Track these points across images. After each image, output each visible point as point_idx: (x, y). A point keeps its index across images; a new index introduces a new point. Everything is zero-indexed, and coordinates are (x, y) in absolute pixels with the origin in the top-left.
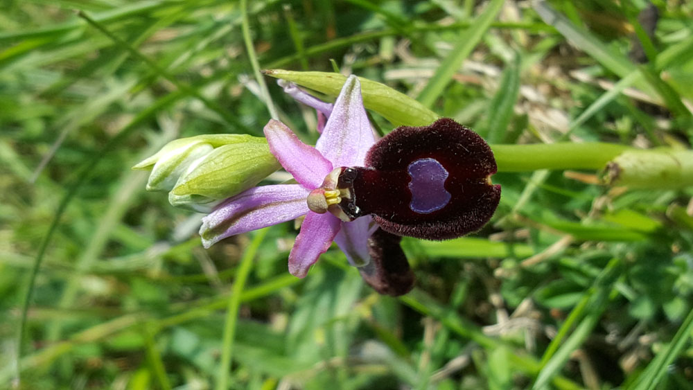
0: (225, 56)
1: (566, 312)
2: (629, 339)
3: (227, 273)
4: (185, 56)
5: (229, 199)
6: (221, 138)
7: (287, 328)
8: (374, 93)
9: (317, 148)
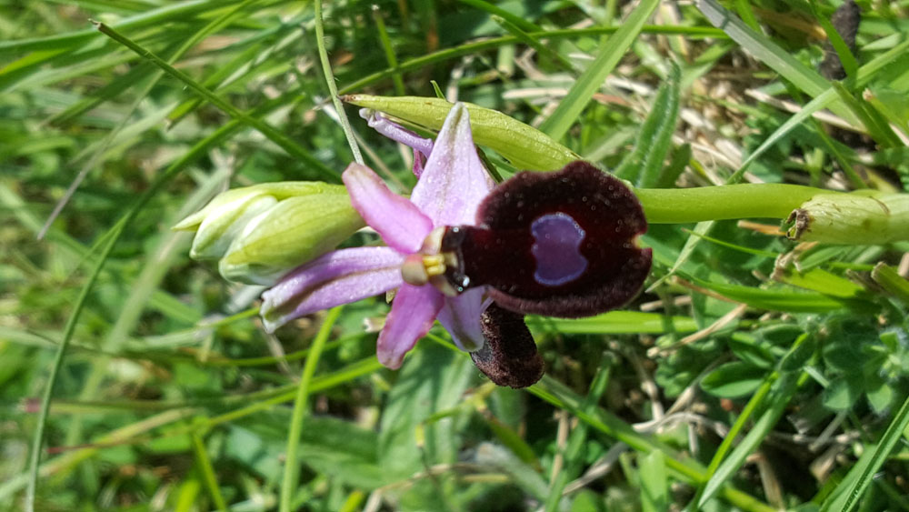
0: (293, 70)
1: (741, 403)
2: (824, 438)
3: (297, 355)
4: (244, 69)
5: (300, 267)
6: (287, 187)
8: (487, 124)
9: (412, 200)
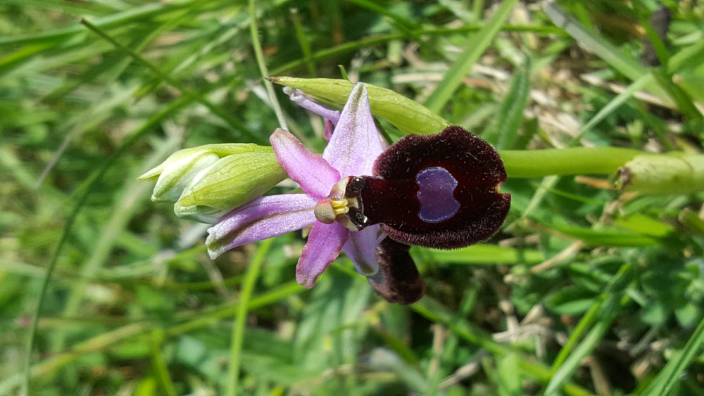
0: (231, 59)
1: (577, 318)
2: (641, 346)
3: (233, 281)
4: (190, 60)
5: (235, 209)
6: (227, 147)
7: (295, 335)
8: (382, 100)
9: (324, 157)
